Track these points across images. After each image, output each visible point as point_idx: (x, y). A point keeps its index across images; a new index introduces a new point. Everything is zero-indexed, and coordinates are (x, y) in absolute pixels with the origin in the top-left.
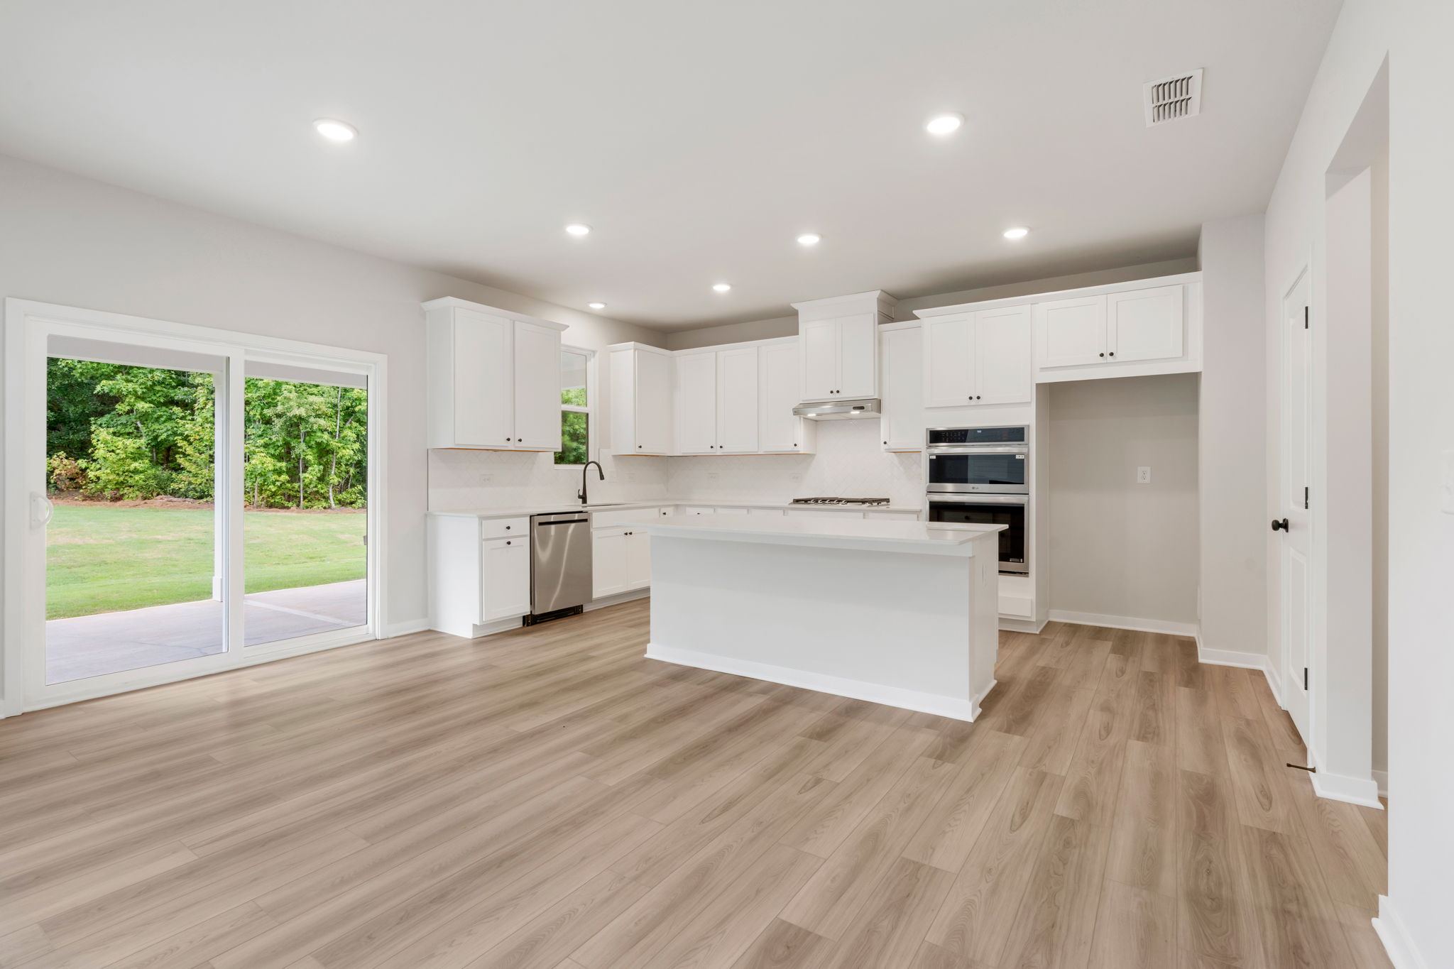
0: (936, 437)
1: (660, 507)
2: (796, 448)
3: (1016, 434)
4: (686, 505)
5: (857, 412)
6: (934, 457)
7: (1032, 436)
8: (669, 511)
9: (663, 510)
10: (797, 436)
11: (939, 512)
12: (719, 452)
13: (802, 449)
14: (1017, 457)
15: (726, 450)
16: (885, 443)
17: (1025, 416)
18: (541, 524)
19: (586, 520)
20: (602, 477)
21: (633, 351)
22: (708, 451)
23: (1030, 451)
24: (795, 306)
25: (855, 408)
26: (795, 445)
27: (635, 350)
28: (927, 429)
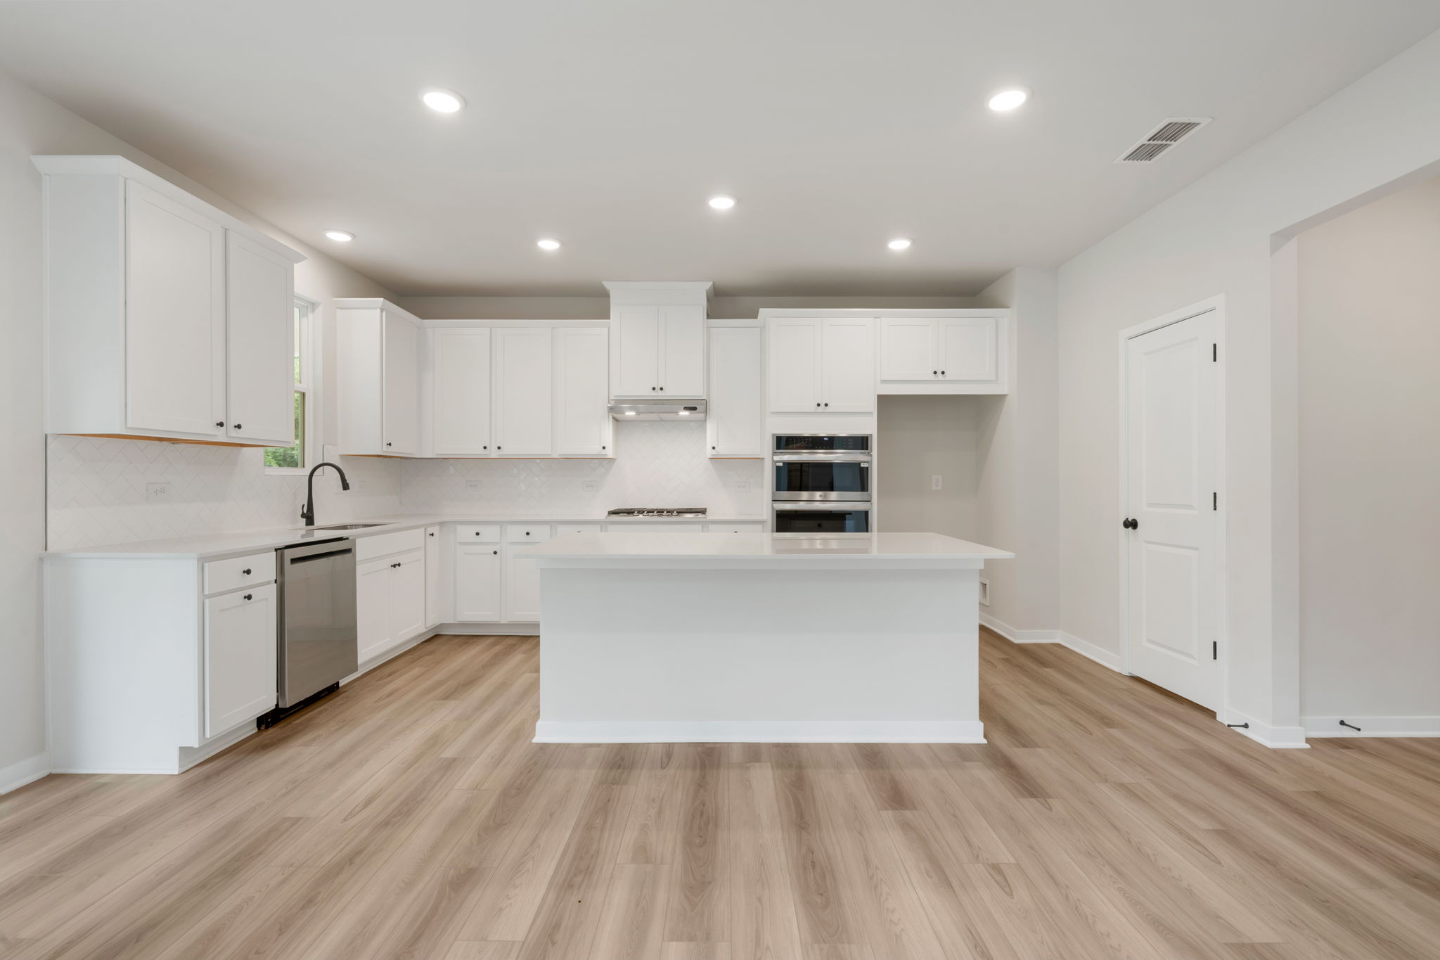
0: (784, 443)
1: (426, 526)
2: (604, 452)
3: (861, 443)
4: (455, 522)
5: (686, 413)
6: (781, 464)
7: (874, 444)
8: (435, 530)
9: (430, 530)
10: (602, 437)
11: (786, 521)
12: (494, 453)
13: (609, 453)
14: (862, 465)
15: (506, 451)
16: (714, 448)
17: (867, 426)
18: (294, 561)
19: (348, 551)
20: (346, 486)
21: (379, 310)
22: (479, 452)
23: (872, 459)
24: (607, 285)
25: (686, 408)
26: (604, 448)
27: (382, 310)
28: (773, 435)
